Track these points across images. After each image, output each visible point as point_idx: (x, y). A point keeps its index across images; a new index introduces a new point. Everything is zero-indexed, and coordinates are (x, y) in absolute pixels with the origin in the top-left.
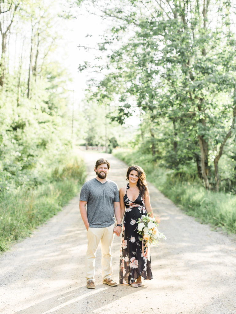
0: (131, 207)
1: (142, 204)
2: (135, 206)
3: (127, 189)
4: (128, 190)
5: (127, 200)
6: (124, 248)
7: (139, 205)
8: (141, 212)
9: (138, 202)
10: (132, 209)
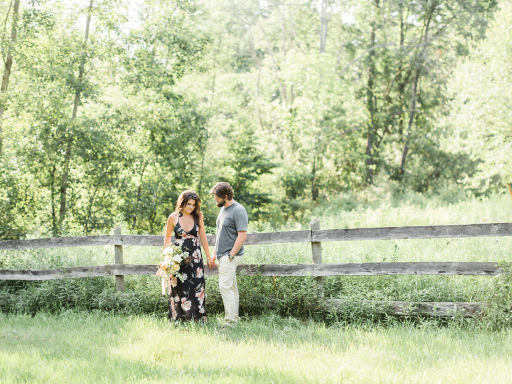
0: (183, 238)
1: (196, 236)
2: (189, 237)
3: (179, 216)
4: (180, 218)
5: (179, 230)
6: (173, 287)
7: (193, 237)
8: (194, 245)
9: (193, 233)
10: (185, 240)
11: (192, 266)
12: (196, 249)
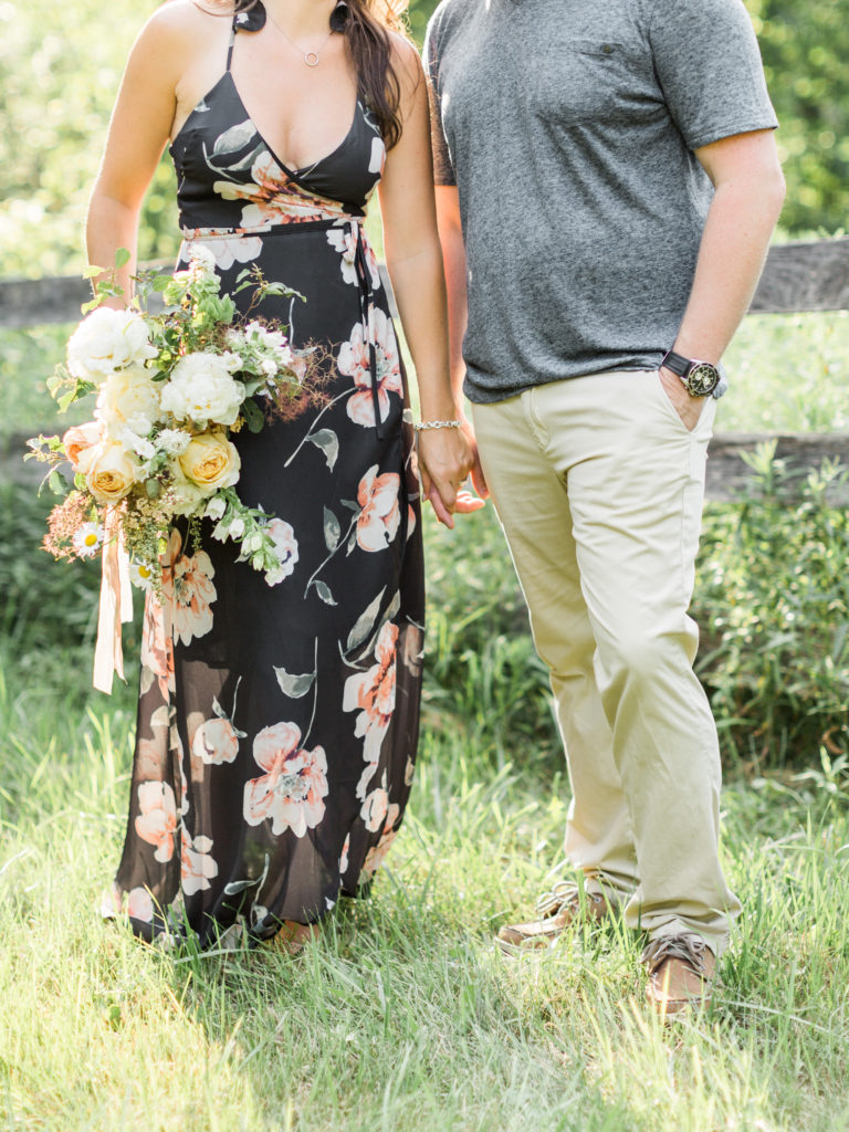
0: (253, 219)
2: (303, 209)
4: (245, 44)
7: (333, 211)
8: (349, 276)
10: (272, 237)
11: (332, 452)
12: (360, 314)
